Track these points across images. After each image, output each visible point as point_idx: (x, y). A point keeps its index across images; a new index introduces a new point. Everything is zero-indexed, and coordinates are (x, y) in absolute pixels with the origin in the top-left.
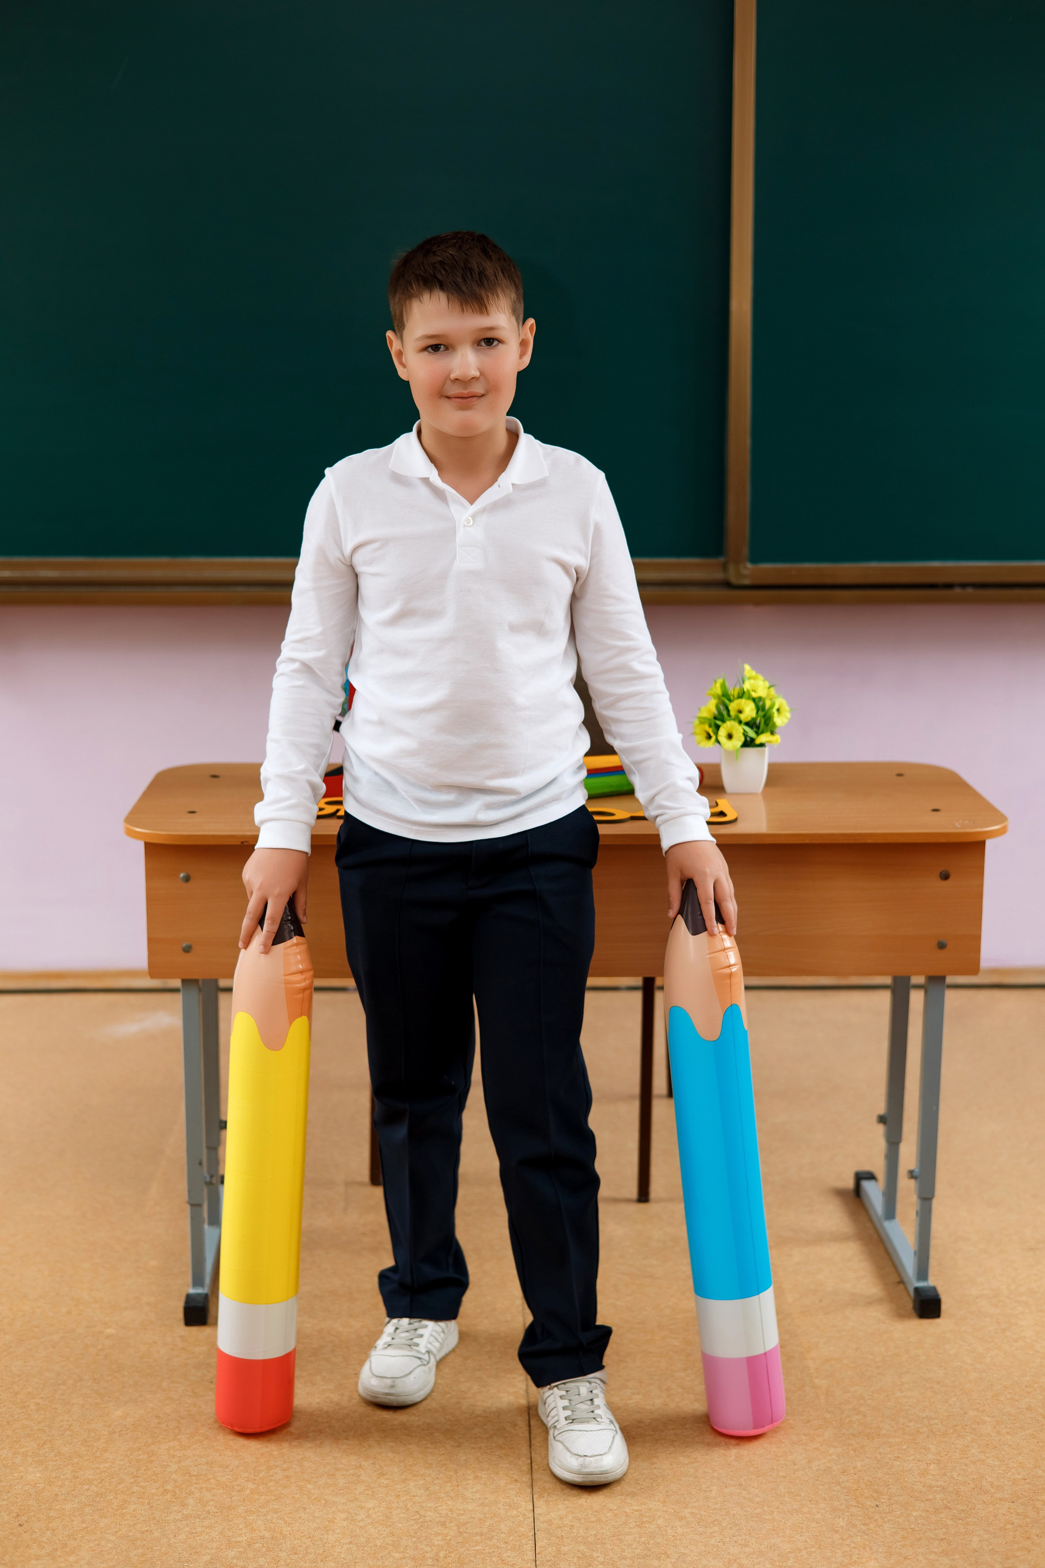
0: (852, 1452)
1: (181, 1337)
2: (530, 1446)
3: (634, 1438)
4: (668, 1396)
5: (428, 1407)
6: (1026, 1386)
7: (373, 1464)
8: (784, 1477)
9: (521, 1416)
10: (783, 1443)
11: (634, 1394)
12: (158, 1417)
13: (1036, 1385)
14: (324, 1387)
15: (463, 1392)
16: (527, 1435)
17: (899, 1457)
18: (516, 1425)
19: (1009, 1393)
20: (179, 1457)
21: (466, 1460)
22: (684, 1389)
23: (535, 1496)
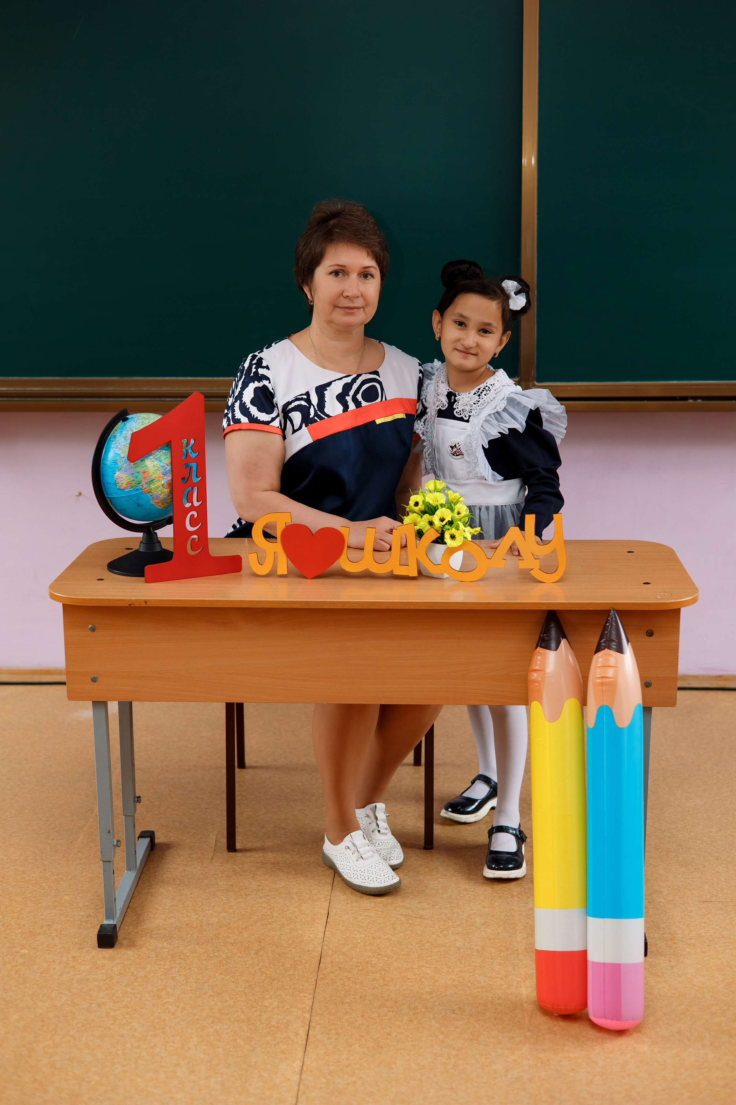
0: (540, 1064)
1: (73, 957)
2: (305, 1052)
3: (382, 1047)
4: (414, 1015)
5: (238, 1019)
6: (680, 1014)
7: (188, 1063)
8: (486, 1083)
9: (303, 1027)
10: (490, 1055)
11: (389, 1012)
12: (43, 1021)
13: (688, 1013)
14: (166, 1000)
15: (266, 1006)
16: (305, 1043)
17: (573, 1069)
18: (298, 1034)
19: (667, 1019)
20: (51, 1053)
21: (256, 1062)
22: (427, 1009)
23: (300, 1093)
